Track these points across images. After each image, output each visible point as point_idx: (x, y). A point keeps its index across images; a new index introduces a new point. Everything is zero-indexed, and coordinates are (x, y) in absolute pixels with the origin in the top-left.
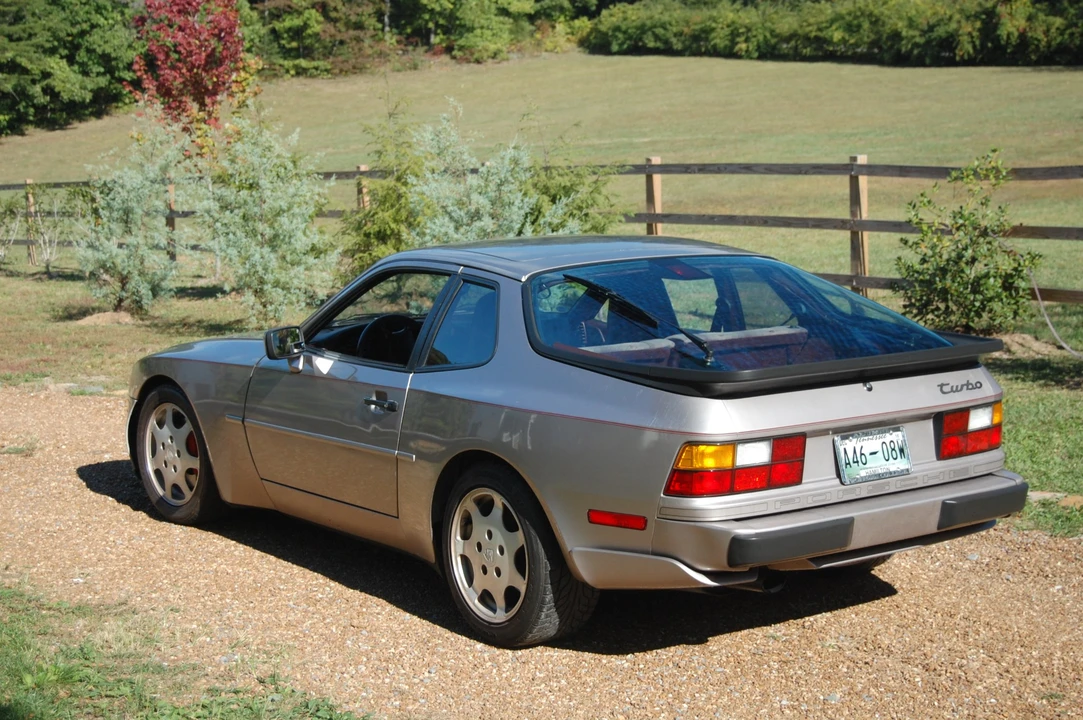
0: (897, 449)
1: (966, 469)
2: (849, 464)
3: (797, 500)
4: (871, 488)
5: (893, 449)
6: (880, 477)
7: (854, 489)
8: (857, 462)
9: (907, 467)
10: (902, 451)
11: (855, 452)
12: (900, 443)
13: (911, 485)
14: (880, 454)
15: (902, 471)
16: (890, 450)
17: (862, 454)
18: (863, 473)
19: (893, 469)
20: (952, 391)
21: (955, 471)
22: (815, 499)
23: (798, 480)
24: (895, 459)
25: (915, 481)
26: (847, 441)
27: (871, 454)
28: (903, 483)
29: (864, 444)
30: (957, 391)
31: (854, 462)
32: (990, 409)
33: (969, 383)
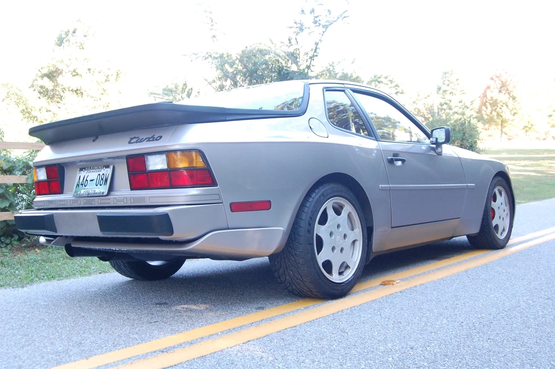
0: (104, 179)
1: (143, 199)
2: (79, 185)
3: (54, 202)
4: (85, 201)
5: (102, 179)
6: (89, 196)
7: (77, 200)
8: (83, 185)
9: (104, 191)
10: (106, 180)
11: (84, 179)
12: (107, 175)
13: (106, 203)
14: (95, 181)
15: (100, 193)
16: (100, 179)
17: (87, 180)
18: (82, 192)
19: (97, 191)
20: (137, 142)
21: (134, 198)
22: (61, 203)
23: (60, 192)
24: (100, 185)
25: (108, 201)
26: (82, 172)
27: (91, 181)
28: (102, 201)
30: (140, 142)
31: (81, 184)
32: (164, 157)
33: (153, 137)
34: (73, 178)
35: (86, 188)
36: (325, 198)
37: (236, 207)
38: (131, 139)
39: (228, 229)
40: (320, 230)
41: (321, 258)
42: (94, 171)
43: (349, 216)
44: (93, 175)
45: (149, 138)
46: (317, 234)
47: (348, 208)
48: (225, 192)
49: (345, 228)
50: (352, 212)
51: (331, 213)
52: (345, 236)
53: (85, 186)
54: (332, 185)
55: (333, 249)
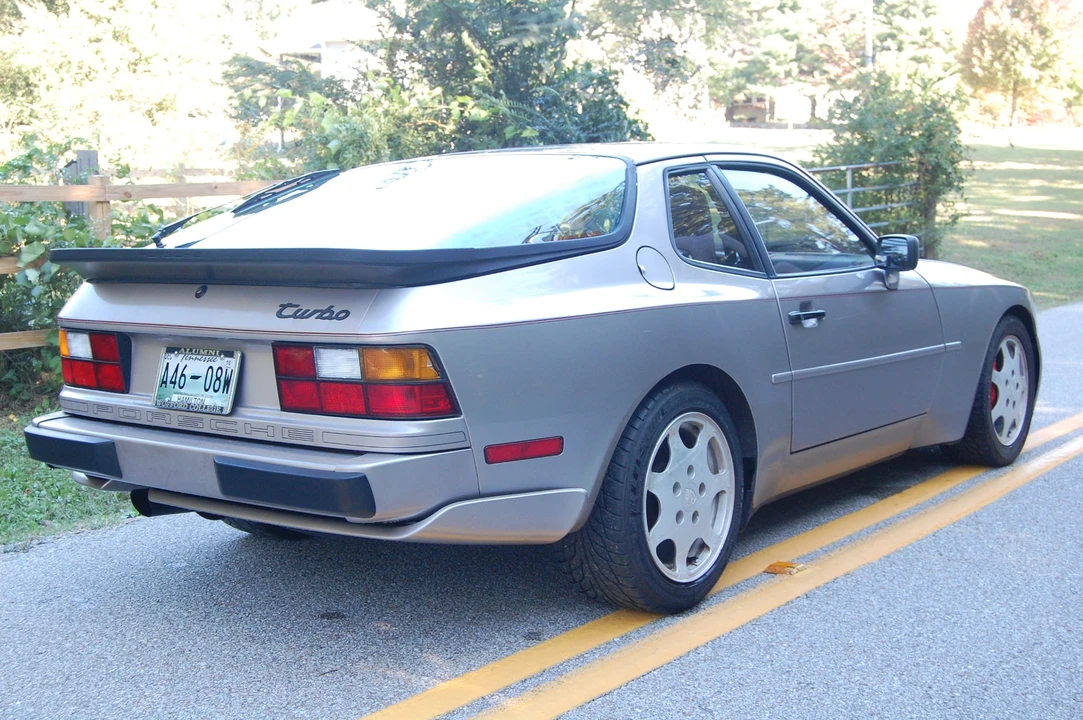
0: (222, 379)
1: (309, 433)
2: (165, 383)
3: (109, 409)
4: (181, 419)
5: (218, 379)
6: (189, 408)
7: (164, 415)
8: (174, 383)
9: (224, 405)
10: (227, 383)
11: (177, 370)
12: (229, 371)
13: (228, 430)
14: (201, 381)
15: (215, 408)
16: (214, 378)
17: (183, 375)
18: (175, 398)
19: (208, 402)
20: (294, 316)
21: (290, 430)
22: (126, 413)
23: (123, 388)
24: (216, 391)
25: (233, 427)
26: (172, 355)
27: (192, 377)
28: (220, 425)
29: (190, 363)
30: (302, 317)
31: (171, 382)
32: (354, 354)
33: (330, 310)
34: (152, 365)
35: (182, 391)
36: (667, 417)
37: (496, 454)
38: (284, 307)
39: (480, 496)
40: (656, 483)
41: (654, 538)
42: (199, 357)
43: (712, 446)
44: (197, 366)
45: (323, 312)
46: (648, 492)
47: (709, 430)
48: (476, 427)
49: (702, 472)
50: (717, 438)
51: (676, 444)
52: (702, 487)
53: (181, 388)
54: (681, 389)
55: (679, 515)
